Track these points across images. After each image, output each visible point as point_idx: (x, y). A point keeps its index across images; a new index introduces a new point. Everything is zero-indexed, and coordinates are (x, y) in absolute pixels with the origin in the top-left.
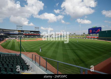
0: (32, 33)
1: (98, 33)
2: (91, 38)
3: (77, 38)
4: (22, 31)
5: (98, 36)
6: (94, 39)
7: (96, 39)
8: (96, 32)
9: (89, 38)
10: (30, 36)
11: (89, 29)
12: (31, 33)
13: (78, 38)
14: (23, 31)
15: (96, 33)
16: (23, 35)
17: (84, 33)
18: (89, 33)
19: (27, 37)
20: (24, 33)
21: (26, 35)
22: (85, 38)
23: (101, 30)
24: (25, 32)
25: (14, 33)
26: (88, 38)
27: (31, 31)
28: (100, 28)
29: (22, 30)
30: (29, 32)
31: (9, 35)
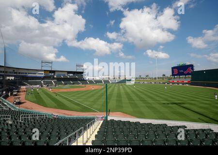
0: (71, 75)
1: (188, 74)
2: (178, 84)
3: (153, 83)
4: (51, 72)
5: (189, 80)
6: (183, 84)
7: (187, 85)
8: (185, 72)
9: (175, 83)
10: (67, 80)
11: (173, 68)
12: (69, 76)
13: (155, 83)
14: (54, 72)
15: (186, 75)
16: (54, 78)
17: (164, 75)
18: (173, 75)
19: (62, 84)
20: (54, 75)
21: (59, 80)
22: (168, 84)
23: (193, 69)
24: (56, 74)
25: (37, 75)
26: (173, 83)
27: (69, 72)
28: (192, 66)
29: (53, 70)
30: (66, 74)
31: (26, 79)
